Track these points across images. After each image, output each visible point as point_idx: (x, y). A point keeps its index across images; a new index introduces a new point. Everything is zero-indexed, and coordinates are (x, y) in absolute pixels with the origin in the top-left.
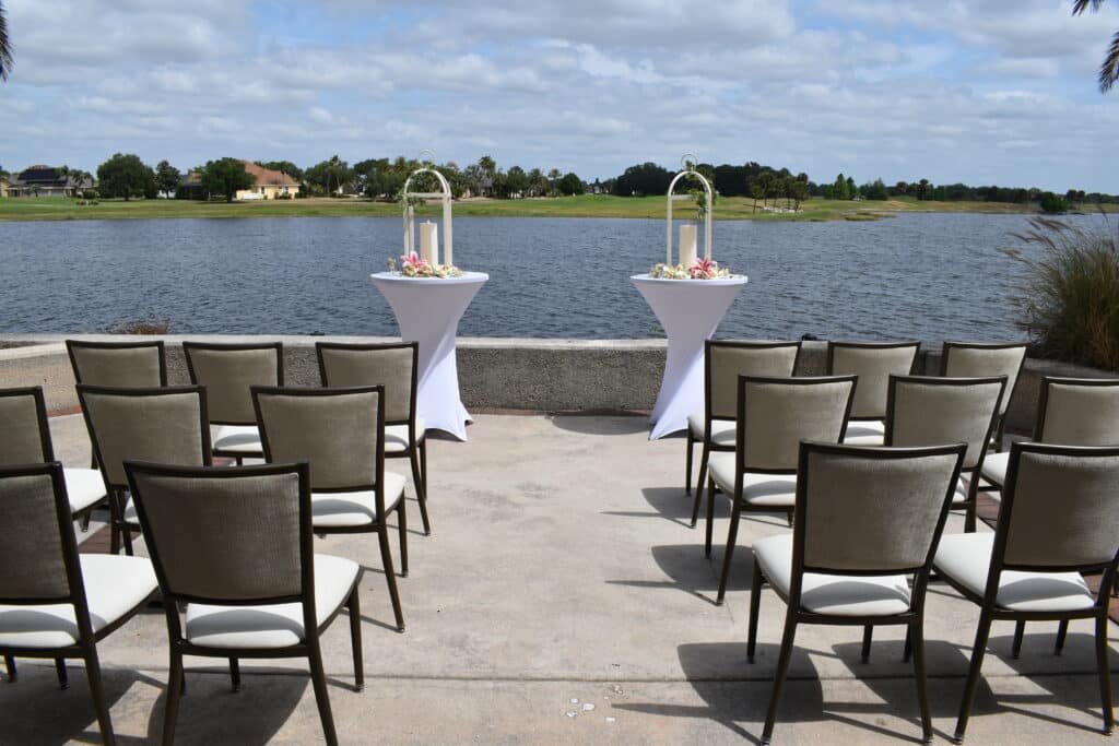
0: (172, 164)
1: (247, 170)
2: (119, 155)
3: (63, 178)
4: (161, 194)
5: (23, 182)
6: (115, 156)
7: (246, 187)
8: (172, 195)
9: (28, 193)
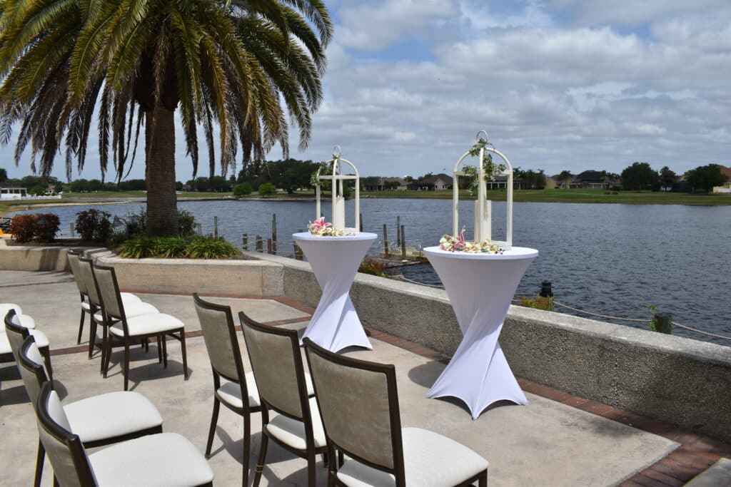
0: (671, 169)
1: (722, 173)
2: (637, 163)
3: (602, 178)
4: (663, 189)
5: (580, 180)
6: (634, 164)
7: (720, 184)
8: (668, 189)
9: (580, 187)
